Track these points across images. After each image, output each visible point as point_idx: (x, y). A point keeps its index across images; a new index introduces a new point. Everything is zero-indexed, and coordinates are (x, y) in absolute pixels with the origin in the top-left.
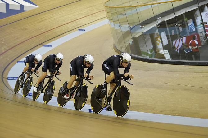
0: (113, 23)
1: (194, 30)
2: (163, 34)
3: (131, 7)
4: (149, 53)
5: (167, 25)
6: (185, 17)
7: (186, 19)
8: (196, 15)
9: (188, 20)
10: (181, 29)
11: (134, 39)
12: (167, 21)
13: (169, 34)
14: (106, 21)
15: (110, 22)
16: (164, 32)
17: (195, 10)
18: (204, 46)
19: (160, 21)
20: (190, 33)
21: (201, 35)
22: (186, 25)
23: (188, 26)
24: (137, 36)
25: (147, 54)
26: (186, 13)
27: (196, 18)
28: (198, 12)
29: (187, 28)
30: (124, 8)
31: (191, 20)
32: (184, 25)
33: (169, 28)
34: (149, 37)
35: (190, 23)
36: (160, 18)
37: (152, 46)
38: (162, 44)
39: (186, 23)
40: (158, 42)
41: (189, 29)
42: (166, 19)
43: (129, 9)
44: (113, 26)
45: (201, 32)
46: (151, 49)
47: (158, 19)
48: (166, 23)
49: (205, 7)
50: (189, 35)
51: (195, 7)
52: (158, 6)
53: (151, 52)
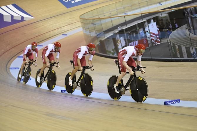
0: (85, 30)
1: (144, 36)
2: (122, 38)
3: (99, 19)
4: (112, 52)
5: (125, 32)
6: (137, 27)
7: (138, 28)
8: (145, 25)
9: (140, 28)
10: (134, 35)
11: (101, 41)
12: (125, 29)
13: (126, 39)
14: (81, 29)
15: (83, 29)
16: (123, 37)
17: (145, 22)
18: (150, 47)
19: (120, 29)
20: (141, 38)
21: (148, 39)
22: (138, 32)
23: (140, 33)
24: (103, 39)
25: (110, 52)
26: (138, 24)
27: (145, 28)
28: (146, 23)
29: (139, 35)
30: (94, 19)
31: (142, 29)
32: (136, 32)
33: (126, 34)
34: (112, 40)
35: (141, 31)
36: (120, 27)
37: (114, 47)
38: (122, 45)
39: (138, 31)
40: (118, 44)
41: (140, 35)
42: (124, 28)
43: (98, 20)
44: (85, 32)
45: (149, 38)
46: (113, 49)
47: (119, 27)
48: (124, 30)
49: (151, 20)
50: (140, 39)
51: (145, 20)
52: (118, 18)
53: (113, 51)
